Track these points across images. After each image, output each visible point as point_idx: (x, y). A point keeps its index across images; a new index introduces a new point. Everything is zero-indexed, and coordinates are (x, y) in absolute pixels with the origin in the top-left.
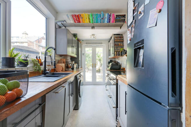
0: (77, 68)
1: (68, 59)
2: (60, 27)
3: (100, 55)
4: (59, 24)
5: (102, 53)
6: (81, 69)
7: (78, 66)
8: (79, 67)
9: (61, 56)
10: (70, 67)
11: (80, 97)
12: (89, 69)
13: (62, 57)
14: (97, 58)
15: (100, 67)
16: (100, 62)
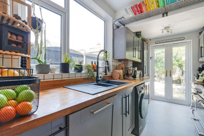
0: (141, 76)
1: (129, 64)
2: (118, 27)
3: (181, 59)
4: (117, 23)
5: (185, 55)
6: (147, 77)
7: (143, 73)
8: (145, 75)
9: (120, 60)
10: (131, 74)
11: (142, 117)
12: (161, 78)
13: (122, 62)
14: (175, 62)
15: (180, 77)
16: (181, 69)
